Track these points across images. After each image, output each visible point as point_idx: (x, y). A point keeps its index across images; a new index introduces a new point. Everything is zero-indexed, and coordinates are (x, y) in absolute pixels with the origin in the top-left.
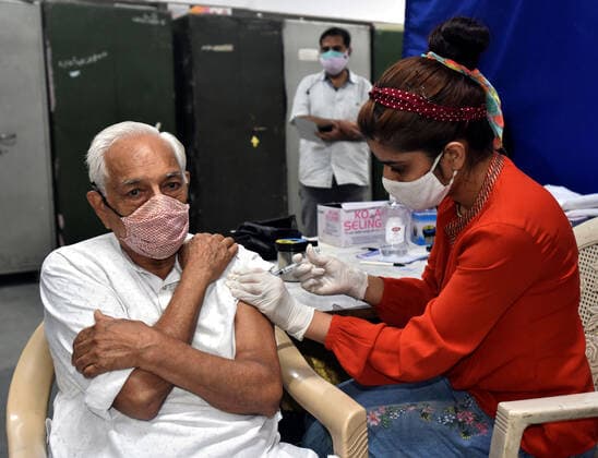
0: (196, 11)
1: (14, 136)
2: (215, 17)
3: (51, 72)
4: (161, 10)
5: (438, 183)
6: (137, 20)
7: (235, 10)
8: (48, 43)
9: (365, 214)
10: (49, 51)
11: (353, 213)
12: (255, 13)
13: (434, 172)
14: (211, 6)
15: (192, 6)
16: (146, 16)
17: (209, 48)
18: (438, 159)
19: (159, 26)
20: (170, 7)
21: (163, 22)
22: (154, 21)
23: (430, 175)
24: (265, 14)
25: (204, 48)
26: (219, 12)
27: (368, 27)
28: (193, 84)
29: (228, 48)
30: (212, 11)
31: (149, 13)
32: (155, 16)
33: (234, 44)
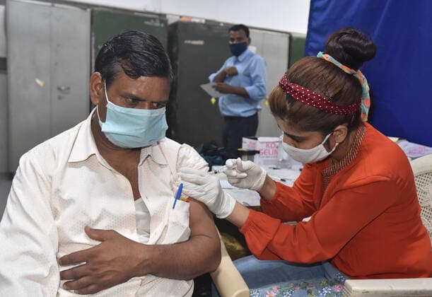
0: (183, 19)
1: (68, 88)
2: (195, 24)
3: (93, 51)
4: (162, 18)
5: (325, 151)
6: (147, 23)
7: (207, 21)
8: (93, 34)
9: (273, 145)
10: (93, 38)
11: (265, 145)
12: (219, 23)
13: (324, 145)
14: (192, 18)
15: (181, 17)
16: (152, 21)
17: (189, 42)
18: (328, 137)
19: (160, 27)
20: (168, 17)
21: (162, 25)
22: (157, 24)
23: (321, 146)
24: (224, 23)
25: (186, 42)
26: (197, 21)
27: (288, 35)
28: (178, 63)
29: (201, 43)
30: (193, 20)
31: (154, 19)
32: (158, 21)
33: (204, 40)
